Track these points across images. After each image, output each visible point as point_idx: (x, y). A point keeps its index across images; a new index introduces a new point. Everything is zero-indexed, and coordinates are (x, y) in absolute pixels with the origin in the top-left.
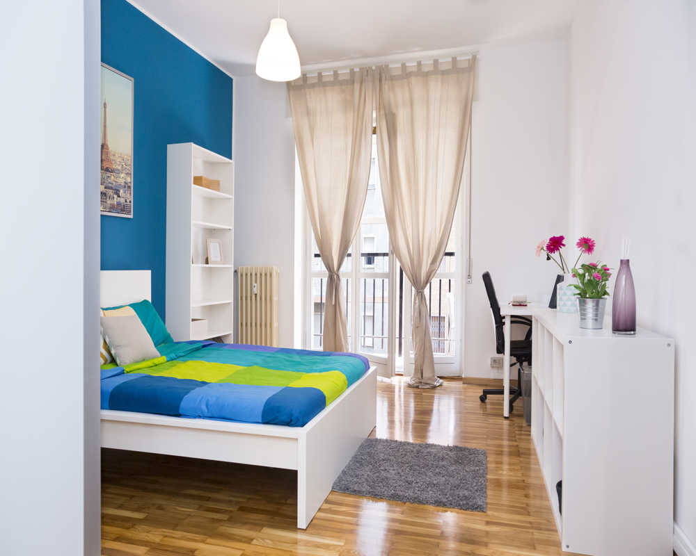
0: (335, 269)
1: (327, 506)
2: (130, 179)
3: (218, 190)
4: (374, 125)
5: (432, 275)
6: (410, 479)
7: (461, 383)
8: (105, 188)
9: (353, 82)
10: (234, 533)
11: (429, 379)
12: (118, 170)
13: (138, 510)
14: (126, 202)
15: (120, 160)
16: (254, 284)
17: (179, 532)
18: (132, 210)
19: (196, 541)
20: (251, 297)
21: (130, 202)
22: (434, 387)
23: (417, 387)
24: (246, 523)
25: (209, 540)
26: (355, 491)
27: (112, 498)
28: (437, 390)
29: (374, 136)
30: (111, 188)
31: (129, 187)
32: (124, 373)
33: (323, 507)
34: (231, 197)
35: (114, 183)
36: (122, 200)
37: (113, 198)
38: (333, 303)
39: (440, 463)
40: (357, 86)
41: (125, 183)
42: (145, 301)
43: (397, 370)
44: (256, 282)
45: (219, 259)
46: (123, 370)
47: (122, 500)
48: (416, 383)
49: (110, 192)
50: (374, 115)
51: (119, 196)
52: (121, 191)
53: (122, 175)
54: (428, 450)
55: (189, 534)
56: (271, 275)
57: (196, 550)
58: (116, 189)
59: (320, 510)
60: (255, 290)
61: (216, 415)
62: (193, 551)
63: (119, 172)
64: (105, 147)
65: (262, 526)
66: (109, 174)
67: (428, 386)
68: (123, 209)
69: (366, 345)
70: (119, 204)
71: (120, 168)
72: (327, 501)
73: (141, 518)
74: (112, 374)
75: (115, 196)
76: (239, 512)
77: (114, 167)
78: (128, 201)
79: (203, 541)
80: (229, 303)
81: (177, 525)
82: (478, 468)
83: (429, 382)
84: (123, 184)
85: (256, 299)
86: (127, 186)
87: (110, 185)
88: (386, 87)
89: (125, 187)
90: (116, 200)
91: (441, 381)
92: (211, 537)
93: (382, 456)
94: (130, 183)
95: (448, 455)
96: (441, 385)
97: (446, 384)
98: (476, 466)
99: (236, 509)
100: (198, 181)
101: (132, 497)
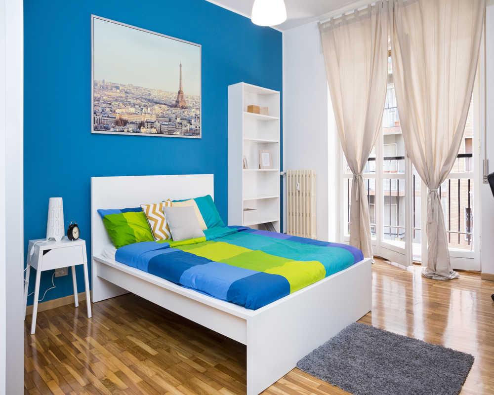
0: (359, 171)
1: (283, 381)
2: (199, 112)
3: (268, 115)
4: (390, 48)
5: (445, 176)
6: (372, 372)
7: (480, 278)
8: (181, 119)
9: (370, 16)
10: (200, 385)
11: (442, 271)
12: (190, 107)
13: (154, 348)
14: (196, 127)
15: (191, 100)
16: (298, 183)
17: (167, 374)
18: (201, 133)
19: (172, 384)
20: (296, 193)
21: (199, 127)
22: (449, 280)
23: (431, 278)
24: (212, 380)
25: (181, 387)
26: (314, 373)
27: (148, 335)
28: (453, 284)
29: (390, 58)
30: (186, 119)
31: (199, 117)
32: (169, 247)
33: (279, 382)
34: (278, 118)
35: (188, 116)
36: (193, 127)
37: (187, 125)
38: (357, 199)
39: (413, 361)
40: (374, 18)
41: (195, 115)
42: (209, 196)
43: (415, 259)
44: (299, 182)
45: (268, 165)
46: (169, 245)
47: (151, 337)
48: (429, 274)
49: (185, 122)
50: (389, 40)
51: (191, 124)
52: (193, 121)
53: (193, 110)
54: (407, 345)
55: (172, 377)
56: (309, 176)
57: (167, 392)
58: (188, 120)
59: (275, 384)
60: (298, 188)
61: (200, 289)
62: (165, 392)
63: (191, 108)
64: (181, 93)
65: (223, 385)
66: (183, 110)
67: (441, 278)
68: (195, 133)
69: (392, 233)
70: (191, 129)
71: (191, 105)
72: (286, 377)
73: (153, 354)
74: (160, 247)
75: (188, 124)
76: (215, 369)
77: (187, 105)
78: (198, 127)
79: (176, 387)
80: (276, 198)
81: (169, 367)
82: (453, 375)
83: (442, 274)
84: (194, 116)
85: (299, 195)
86: (196, 117)
87: (184, 117)
88: (399, 13)
89: (195, 117)
90: (189, 127)
91: (457, 274)
92: (183, 384)
93: (358, 343)
94: (199, 114)
95: (426, 353)
96: (456, 278)
97: (462, 277)
98: (454, 373)
99: (213, 365)
100: (251, 109)
101: (159, 337)
